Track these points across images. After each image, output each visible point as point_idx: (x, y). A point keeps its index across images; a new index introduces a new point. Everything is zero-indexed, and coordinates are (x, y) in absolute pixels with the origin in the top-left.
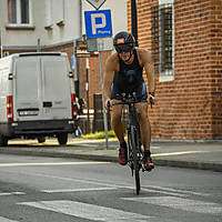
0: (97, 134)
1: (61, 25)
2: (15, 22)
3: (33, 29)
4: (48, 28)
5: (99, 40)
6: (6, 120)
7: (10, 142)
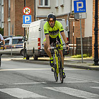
0: (78, 56)
1: (62, 6)
2: (42, 5)
3: (50, 8)
4: (57, 8)
5: (80, 14)
6: (37, 49)
7: (39, 58)
